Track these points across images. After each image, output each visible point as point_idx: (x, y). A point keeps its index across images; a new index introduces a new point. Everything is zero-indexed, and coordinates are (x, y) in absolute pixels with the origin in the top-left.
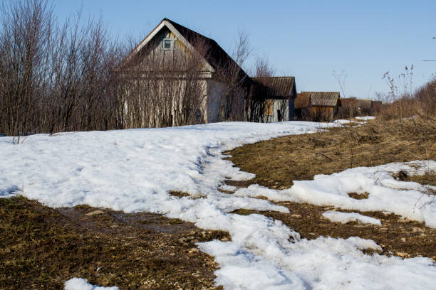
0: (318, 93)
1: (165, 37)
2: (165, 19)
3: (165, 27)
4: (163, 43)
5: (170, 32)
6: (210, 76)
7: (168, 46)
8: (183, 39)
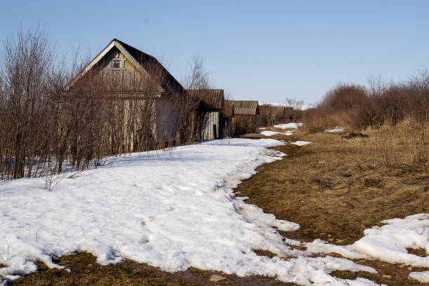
0: (238, 102)
1: (114, 57)
2: (115, 40)
3: (115, 47)
4: (111, 63)
5: (119, 52)
6: (160, 96)
7: (117, 65)
8: (132, 60)
